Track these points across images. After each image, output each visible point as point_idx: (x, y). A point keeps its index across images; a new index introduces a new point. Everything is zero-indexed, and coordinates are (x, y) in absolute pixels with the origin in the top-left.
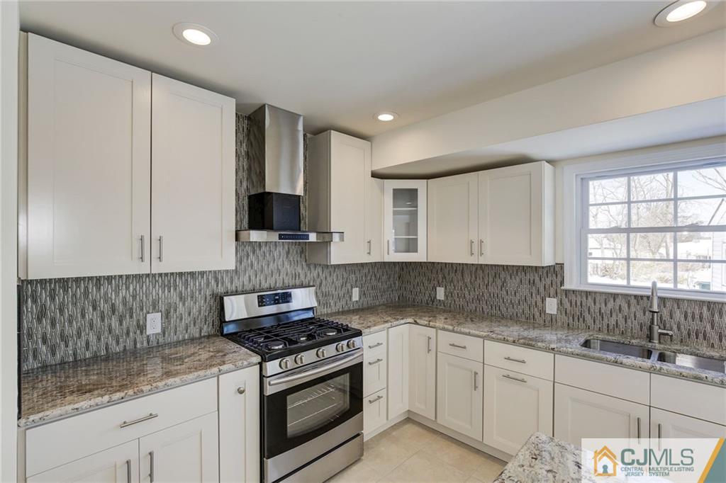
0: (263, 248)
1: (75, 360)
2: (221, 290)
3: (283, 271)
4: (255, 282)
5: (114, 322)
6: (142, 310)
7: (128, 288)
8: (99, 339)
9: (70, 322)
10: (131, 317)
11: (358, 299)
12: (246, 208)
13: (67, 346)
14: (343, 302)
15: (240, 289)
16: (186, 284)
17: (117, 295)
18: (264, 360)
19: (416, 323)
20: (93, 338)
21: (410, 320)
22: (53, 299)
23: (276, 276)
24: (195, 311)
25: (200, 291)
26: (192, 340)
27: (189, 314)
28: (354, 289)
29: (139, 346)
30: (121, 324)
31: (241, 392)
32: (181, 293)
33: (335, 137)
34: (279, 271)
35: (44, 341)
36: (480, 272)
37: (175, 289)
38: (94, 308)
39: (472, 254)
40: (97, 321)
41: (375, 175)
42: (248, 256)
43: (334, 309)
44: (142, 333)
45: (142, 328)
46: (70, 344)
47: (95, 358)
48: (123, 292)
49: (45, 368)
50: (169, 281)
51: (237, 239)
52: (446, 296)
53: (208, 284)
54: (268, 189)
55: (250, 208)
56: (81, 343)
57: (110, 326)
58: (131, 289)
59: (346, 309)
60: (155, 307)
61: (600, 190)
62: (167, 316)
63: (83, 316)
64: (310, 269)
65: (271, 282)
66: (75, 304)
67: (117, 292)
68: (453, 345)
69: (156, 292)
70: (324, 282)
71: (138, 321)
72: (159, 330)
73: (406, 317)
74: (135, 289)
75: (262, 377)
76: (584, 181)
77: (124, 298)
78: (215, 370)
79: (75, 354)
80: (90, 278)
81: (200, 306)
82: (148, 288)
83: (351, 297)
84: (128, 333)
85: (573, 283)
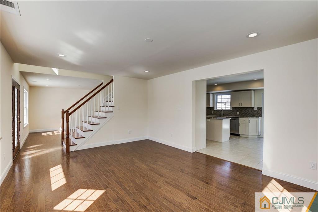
61: (219, 97)
76: (217, 96)
85: (215, 109)
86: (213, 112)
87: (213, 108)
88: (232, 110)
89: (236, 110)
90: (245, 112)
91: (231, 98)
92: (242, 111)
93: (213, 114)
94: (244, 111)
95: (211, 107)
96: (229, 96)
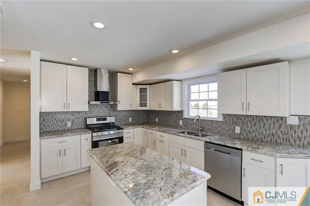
0: (99, 106)
1: (51, 131)
2: (87, 116)
3: (105, 112)
4: (97, 115)
5: (60, 123)
6: (66, 121)
7: (63, 115)
8: (56, 127)
9: (50, 123)
10: (64, 122)
11: (131, 121)
12: (94, 95)
13: (49, 128)
14: (126, 122)
15: (92, 116)
16: (77, 115)
17: (60, 117)
18: (92, 132)
19: (143, 127)
20: (55, 127)
21: (142, 127)
22: (46, 117)
23: (103, 113)
24: (80, 121)
25: (81, 117)
26: (79, 129)
27: (78, 122)
28: (130, 118)
29: (65, 129)
30: (61, 124)
31: (87, 139)
32: (76, 117)
33: (119, 74)
34: (104, 112)
35: (44, 126)
36: (166, 113)
37: (74, 116)
38: (55, 120)
39: (159, 107)
40: (56, 123)
41: (133, 84)
42: (95, 108)
43: (123, 124)
44: (66, 126)
45: (66, 125)
46: (50, 127)
47: (55, 131)
48: (62, 116)
49: (44, 132)
50: (73, 114)
51: (89, 103)
52: (158, 120)
53: (83, 115)
54: (98, 90)
55: (95, 95)
56: (52, 127)
57: (58, 124)
58: (64, 115)
59: (127, 124)
60: (69, 120)
61: (194, 88)
62: (72, 122)
63: (53, 121)
64: (114, 112)
65: (102, 115)
66: (51, 118)
67: (60, 116)
68: (161, 136)
69: (70, 116)
70: (119, 116)
71: (65, 123)
72: (70, 126)
73: (141, 126)
74: (64, 116)
75: (92, 136)
76: (189, 86)
77: (62, 117)
78: (80, 133)
79: (51, 130)
80: (54, 112)
81: (81, 120)
82: (68, 115)
83: (129, 121)
84: (63, 126)
85: (185, 116)
86: (181, 123)
87: (181, 112)
88: (221, 119)
89: (231, 122)
90: (257, 126)
91: (219, 91)
92: (249, 124)
93: (181, 127)
94: (255, 125)
95: (175, 112)
96: (214, 86)
